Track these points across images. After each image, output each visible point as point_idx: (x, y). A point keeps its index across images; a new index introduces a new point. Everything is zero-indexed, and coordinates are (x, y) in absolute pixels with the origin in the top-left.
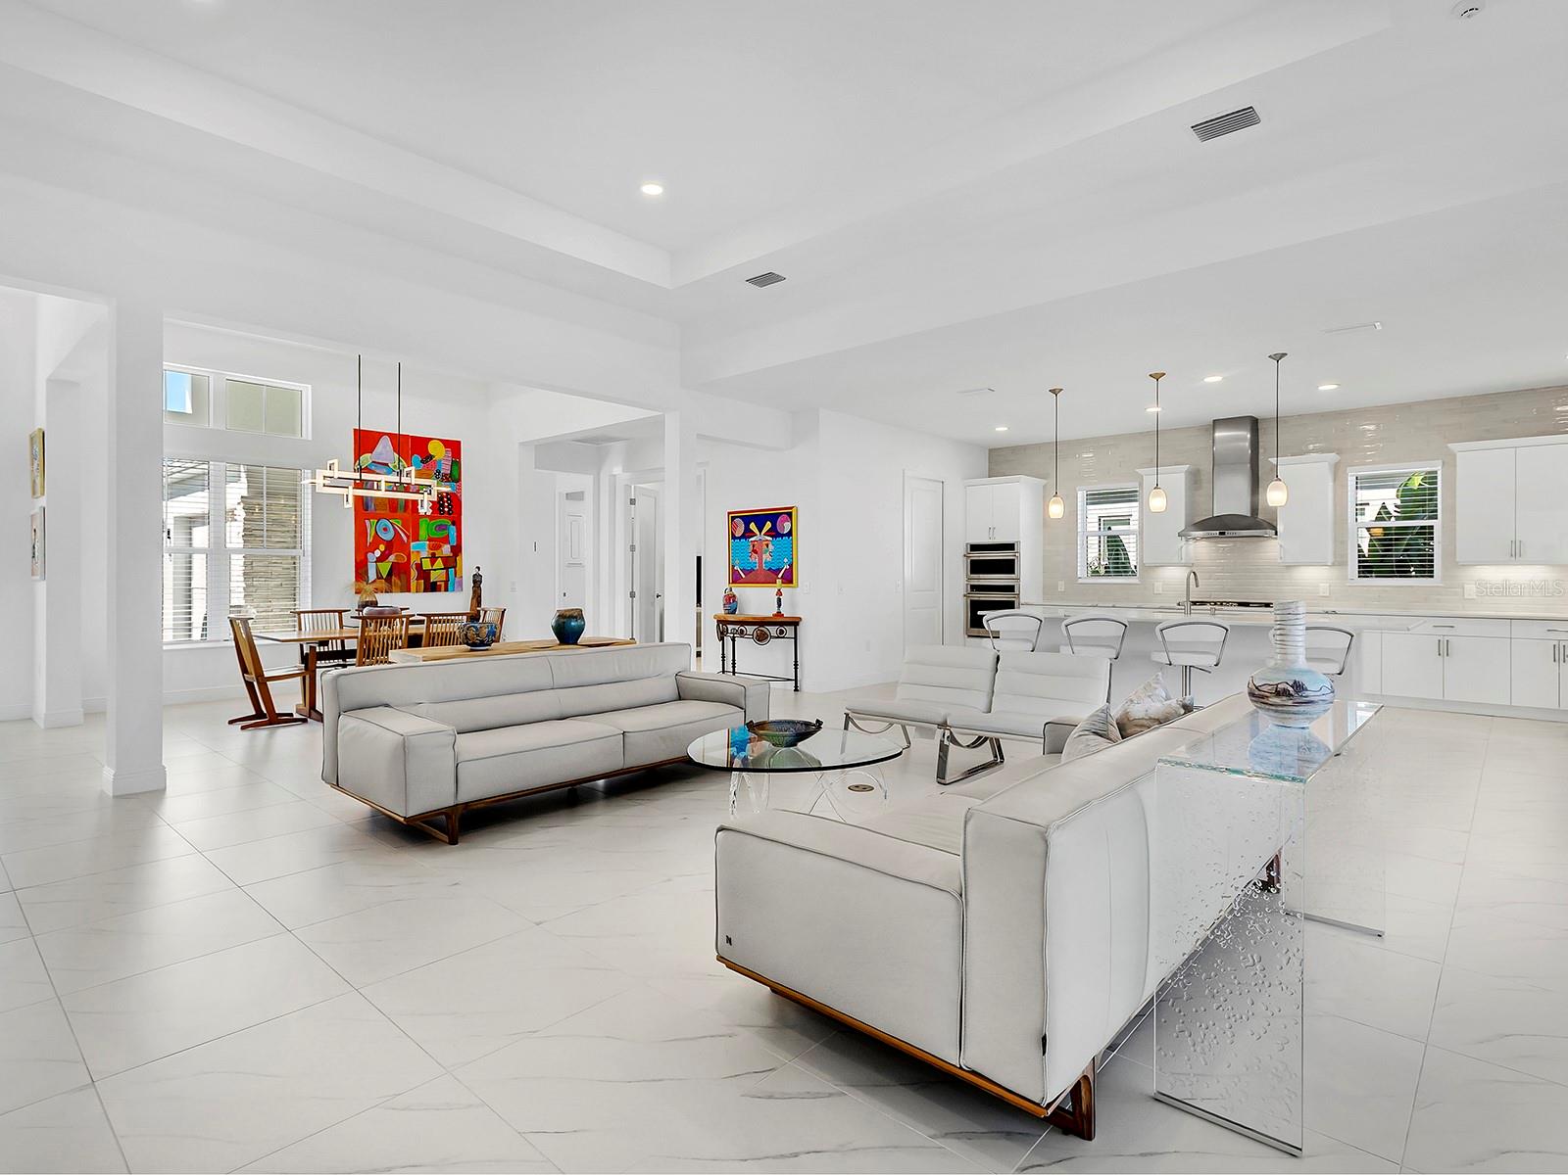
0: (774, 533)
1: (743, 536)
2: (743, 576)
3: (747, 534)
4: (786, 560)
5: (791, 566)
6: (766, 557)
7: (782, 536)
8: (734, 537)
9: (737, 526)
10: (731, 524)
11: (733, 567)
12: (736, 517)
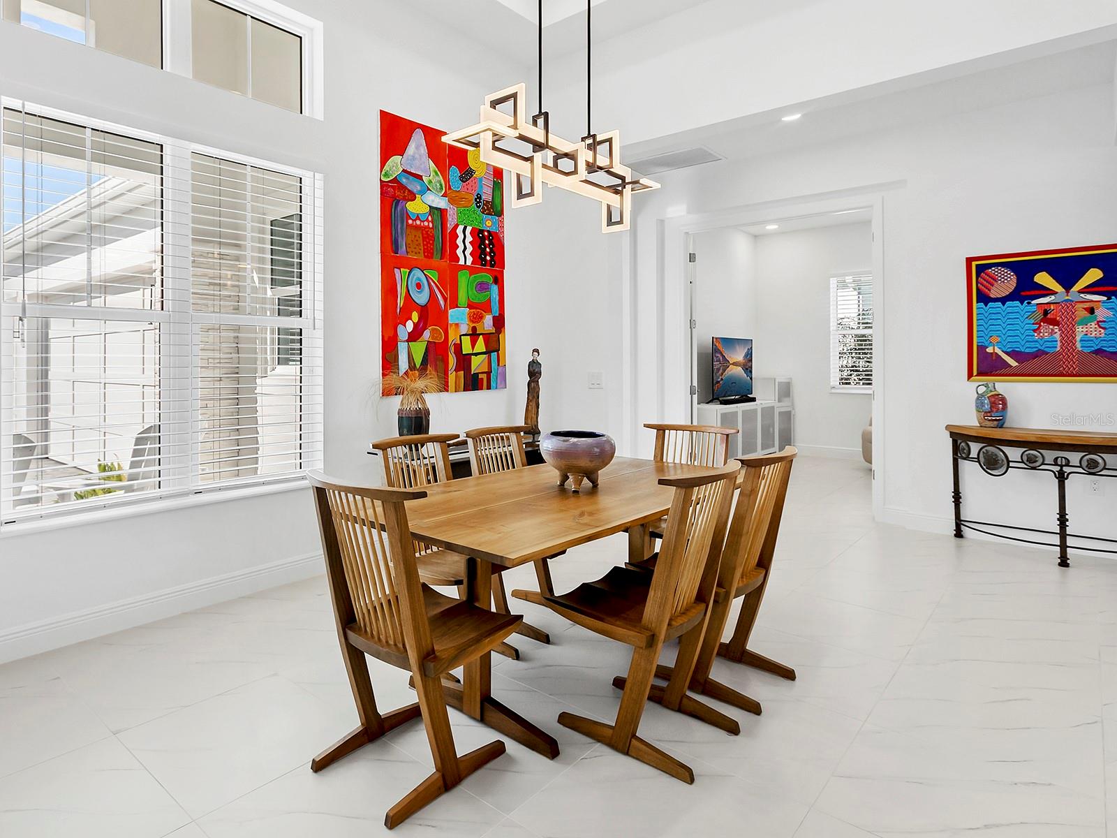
0: (1112, 287)
1: (1013, 297)
2: (1013, 364)
3: (1025, 291)
6: (1087, 331)
8: (984, 299)
9: (995, 280)
10: (978, 275)
11: (982, 348)
12: (990, 266)
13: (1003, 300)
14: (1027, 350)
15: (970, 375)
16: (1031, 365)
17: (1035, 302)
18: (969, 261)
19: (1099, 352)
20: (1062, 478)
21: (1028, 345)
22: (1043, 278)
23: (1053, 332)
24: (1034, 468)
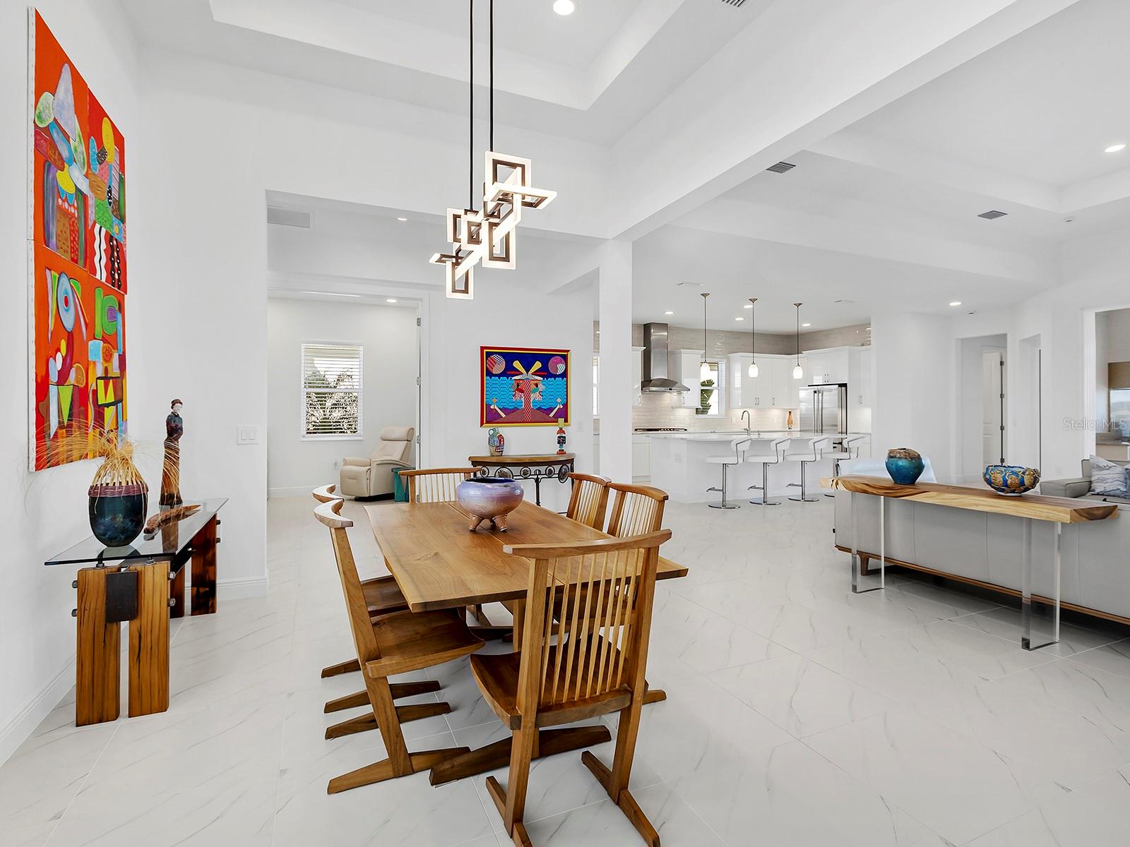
0: (545, 373)
1: (504, 374)
2: (503, 415)
3: (509, 371)
4: (559, 400)
5: (566, 406)
6: (535, 397)
7: (555, 376)
8: (490, 374)
9: (495, 363)
10: (487, 359)
11: (488, 406)
12: (493, 353)
13: (499, 376)
14: (510, 408)
15: (482, 424)
16: (511, 416)
17: (513, 378)
18: (482, 348)
19: (539, 409)
20: (537, 481)
21: (510, 404)
22: (517, 364)
23: (521, 397)
24: (526, 478)
